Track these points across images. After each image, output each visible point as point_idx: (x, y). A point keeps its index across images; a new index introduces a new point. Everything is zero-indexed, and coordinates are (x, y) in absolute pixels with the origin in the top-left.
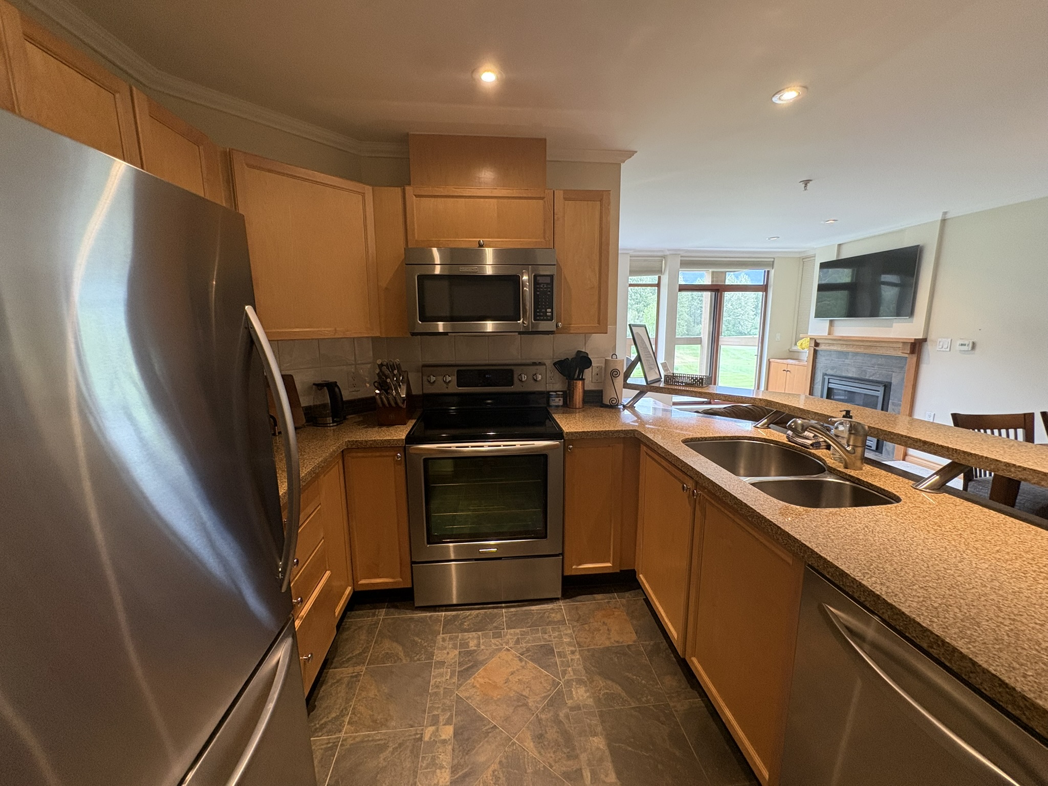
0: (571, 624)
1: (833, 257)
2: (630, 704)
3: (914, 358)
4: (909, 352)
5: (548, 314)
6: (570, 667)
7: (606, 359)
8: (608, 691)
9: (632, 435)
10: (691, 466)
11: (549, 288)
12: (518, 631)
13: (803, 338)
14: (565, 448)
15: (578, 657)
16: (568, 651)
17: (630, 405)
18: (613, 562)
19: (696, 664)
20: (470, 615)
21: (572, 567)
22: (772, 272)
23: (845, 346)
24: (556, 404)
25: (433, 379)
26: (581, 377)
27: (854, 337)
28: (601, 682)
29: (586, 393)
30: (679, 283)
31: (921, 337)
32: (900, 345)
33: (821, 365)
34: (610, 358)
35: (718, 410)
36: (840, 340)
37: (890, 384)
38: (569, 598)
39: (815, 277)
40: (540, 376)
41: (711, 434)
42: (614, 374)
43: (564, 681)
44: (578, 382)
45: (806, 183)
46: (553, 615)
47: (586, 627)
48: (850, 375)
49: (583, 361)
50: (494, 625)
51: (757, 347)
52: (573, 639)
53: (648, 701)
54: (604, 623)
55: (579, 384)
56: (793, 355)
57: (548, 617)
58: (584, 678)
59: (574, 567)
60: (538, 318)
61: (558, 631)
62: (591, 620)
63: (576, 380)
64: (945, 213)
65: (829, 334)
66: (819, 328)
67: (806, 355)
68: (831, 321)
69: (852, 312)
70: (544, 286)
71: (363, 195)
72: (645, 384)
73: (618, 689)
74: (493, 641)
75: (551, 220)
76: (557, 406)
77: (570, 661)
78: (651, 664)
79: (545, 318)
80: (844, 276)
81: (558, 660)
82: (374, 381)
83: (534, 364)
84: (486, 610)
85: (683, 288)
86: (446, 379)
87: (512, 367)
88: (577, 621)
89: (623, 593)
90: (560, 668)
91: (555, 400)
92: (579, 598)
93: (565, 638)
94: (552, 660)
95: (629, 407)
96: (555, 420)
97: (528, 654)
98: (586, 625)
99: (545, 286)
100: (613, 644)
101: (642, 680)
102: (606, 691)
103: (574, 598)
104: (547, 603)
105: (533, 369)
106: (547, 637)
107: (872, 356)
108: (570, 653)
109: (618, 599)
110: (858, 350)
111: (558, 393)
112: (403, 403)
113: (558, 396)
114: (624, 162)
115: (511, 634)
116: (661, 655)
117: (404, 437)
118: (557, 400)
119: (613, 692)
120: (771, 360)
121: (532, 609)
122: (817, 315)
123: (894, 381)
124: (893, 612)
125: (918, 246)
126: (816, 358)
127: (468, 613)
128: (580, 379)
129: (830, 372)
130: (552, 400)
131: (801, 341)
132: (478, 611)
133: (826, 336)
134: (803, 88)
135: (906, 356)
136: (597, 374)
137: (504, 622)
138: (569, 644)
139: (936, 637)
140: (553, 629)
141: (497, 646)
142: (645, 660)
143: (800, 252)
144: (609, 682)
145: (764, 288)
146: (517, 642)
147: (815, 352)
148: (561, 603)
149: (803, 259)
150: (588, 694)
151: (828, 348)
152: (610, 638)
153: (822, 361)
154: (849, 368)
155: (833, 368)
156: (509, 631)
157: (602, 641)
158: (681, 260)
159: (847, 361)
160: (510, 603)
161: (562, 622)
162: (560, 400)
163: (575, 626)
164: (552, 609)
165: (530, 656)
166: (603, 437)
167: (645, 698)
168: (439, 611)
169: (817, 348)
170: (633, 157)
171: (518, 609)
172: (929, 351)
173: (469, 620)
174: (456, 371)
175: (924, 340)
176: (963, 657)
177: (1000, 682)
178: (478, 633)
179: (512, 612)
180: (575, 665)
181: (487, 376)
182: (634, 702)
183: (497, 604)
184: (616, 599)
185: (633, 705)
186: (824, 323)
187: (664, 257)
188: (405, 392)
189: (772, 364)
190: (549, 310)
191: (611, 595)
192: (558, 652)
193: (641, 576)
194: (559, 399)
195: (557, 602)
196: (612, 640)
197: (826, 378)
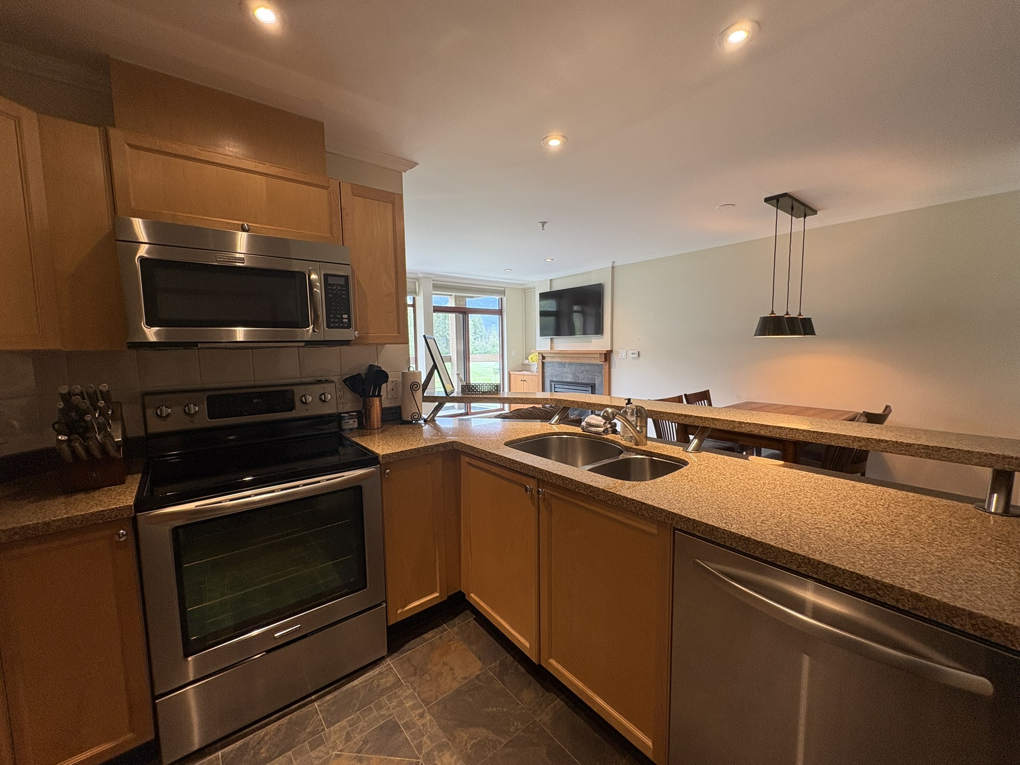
0: (408, 682)
1: (547, 289)
2: (500, 743)
3: (607, 363)
4: (603, 360)
5: (344, 320)
6: (424, 735)
7: (402, 373)
8: (475, 741)
9: (451, 448)
10: (532, 466)
11: (344, 290)
12: (344, 723)
13: (532, 353)
14: (382, 473)
15: (429, 718)
16: (415, 716)
17: (431, 419)
18: (440, 592)
19: (555, 666)
20: (265, 735)
21: (397, 612)
22: (504, 299)
23: (563, 358)
24: (351, 427)
25: (166, 411)
26: (377, 394)
27: (570, 351)
28: (463, 735)
29: (384, 411)
30: (433, 305)
31: (609, 349)
32: (598, 356)
33: (549, 374)
34: (407, 371)
35: (507, 415)
36: (559, 353)
37: (595, 384)
38: (395, 652)
39: (536, 306)
40: (329, 395)
41: (523, 435)
42: (414, 386)
43: (423, 756)
44: (375, 399)
45: (544, 223)
46: (384, 680)
47: (428, 678)
48: (568, 380)
49: (378, 376)
50: (308, 730)
51: (499, 363)
52: (416, 698)
53: (517, 729)
54: (444, 663)
55: (376, 401)
56: (525, 367)
57: (378, 686)
58: (443, 740)
59: (399, 612)
60: (332, 325)
61: (396, 698)
62: (429, 666)
63: (372, 397)
64: (613, 262)
65: (551, 349)
66: (543, 344)
67: (536, 367)
68: (551, 339)
69: (558, 332)
70: (337, 287)
71: (18, 120)
72: (445, 395)
73: (483, 733)
74: (313, 754)
75: (338, 214)
76: (351, 430)
77: (421, 728)
78: (505, 686)
79: (341, 325)
80: (551, 306)
81: (407, 734)
82: (53, 422)
83: (319, 382)
84: (289, 716)
85: (437, 309)
86: (189, 410)
87: (292, 388)
88: (415, 674)
89: (452, 621)
90: (413, 742)
91: (348, 422)
92: (406, 647)
93: (407, 703)
94: (400, 739)
95: (430, 421)
96: (359, 444)
97: (368, 746)
98: (426, 675)
99: (339, 288)
100: (462, 682)
101: (502, 708)
102: (472, 742)
103: (402, 649)
104: (372, 669)
105: (319, 388)
106: (385, 712)
107: (581, 364)
108: (418, 718)
109: (449, 630)
110: (572, 361)
111: (351, 414)
112: (118, 450)
113: (351, 417)
114: (405, 172)
115: (335, 732)
116: (510, 671)
117: (131, 502)
118: (351, 421)
119: (479, 738)
120: (511, 373)
121: (354, 685)
122: (542, 334)
123: (597, 383)
124: (763, 548)
125: (601, 284)
126: (544, 369)
127: (262, 732)
128: (376, 396)
129: (555, 379)
130: (345, 423)
131: (531, 356)
132: (276, 724)
133: (549, 351)
134: (563, 138)
135: (602, 363)
136: (393, 390)
137: (321, 720)
138: (414, 707)
139: (803, 558)
140: (390, 699)
141: (322, 758)
142: (499, 685)
143: (522, 285)
144: (472, 730)
145: (500, 312)
146: (348, 738)
147: (543, 363)
148: (388, 661)
149: (525, 290)
150: (455, 757)
151: (552, 360)
152: (456, 678)
153: (548, 371)
154: (568, 375)
155: (556, 376)
156: (332, 729)
157: (450, 684)
158: (433, 284)
159: (565, 370)
160: (321, 691)
161: (397, 684)
162: (354, 422)
163: (414, 682)
164: (380, 673)
165: (370, 748)
166: (422, 454)
167: (513, 727)
168: (211, 754)
169: (544, 361)
170: (414, 168)
171: (336, 693)
172: (615, 358)
173: (266, 743)
174: (205, 398)
175: (611, 351)
176: (827, 566)
177: (857, 576)
178: (286, 754)
179: (329, 700)
180: (429, 729)
181: (255, 401)
182: (505, 738)
183: (303, 700)
184: (447, 630)
185: (504, 742)
186: (547, 340)
187: (417, 280)
188: (120, 432)
189: (512, 375)
190: (345, 316)
191: (440, 628)
192: (405, 724)
193: (472, 595)
194: (353, 420)
195: (383, 662)
196: (459, 679)
197: (553, 384)
